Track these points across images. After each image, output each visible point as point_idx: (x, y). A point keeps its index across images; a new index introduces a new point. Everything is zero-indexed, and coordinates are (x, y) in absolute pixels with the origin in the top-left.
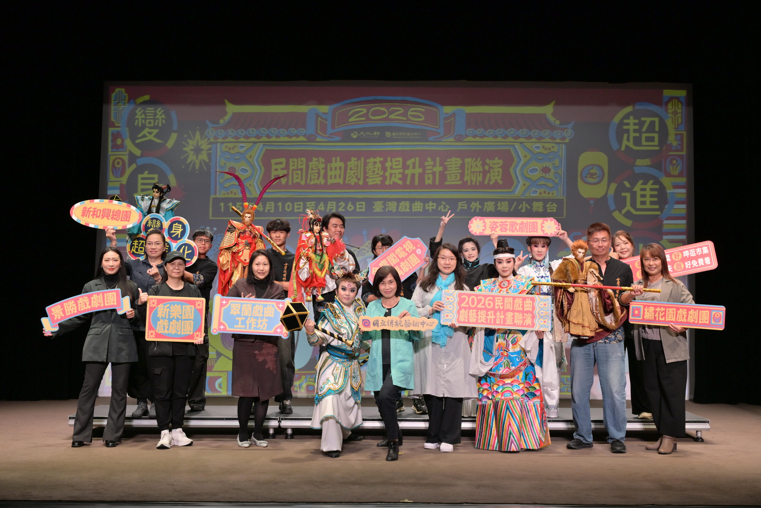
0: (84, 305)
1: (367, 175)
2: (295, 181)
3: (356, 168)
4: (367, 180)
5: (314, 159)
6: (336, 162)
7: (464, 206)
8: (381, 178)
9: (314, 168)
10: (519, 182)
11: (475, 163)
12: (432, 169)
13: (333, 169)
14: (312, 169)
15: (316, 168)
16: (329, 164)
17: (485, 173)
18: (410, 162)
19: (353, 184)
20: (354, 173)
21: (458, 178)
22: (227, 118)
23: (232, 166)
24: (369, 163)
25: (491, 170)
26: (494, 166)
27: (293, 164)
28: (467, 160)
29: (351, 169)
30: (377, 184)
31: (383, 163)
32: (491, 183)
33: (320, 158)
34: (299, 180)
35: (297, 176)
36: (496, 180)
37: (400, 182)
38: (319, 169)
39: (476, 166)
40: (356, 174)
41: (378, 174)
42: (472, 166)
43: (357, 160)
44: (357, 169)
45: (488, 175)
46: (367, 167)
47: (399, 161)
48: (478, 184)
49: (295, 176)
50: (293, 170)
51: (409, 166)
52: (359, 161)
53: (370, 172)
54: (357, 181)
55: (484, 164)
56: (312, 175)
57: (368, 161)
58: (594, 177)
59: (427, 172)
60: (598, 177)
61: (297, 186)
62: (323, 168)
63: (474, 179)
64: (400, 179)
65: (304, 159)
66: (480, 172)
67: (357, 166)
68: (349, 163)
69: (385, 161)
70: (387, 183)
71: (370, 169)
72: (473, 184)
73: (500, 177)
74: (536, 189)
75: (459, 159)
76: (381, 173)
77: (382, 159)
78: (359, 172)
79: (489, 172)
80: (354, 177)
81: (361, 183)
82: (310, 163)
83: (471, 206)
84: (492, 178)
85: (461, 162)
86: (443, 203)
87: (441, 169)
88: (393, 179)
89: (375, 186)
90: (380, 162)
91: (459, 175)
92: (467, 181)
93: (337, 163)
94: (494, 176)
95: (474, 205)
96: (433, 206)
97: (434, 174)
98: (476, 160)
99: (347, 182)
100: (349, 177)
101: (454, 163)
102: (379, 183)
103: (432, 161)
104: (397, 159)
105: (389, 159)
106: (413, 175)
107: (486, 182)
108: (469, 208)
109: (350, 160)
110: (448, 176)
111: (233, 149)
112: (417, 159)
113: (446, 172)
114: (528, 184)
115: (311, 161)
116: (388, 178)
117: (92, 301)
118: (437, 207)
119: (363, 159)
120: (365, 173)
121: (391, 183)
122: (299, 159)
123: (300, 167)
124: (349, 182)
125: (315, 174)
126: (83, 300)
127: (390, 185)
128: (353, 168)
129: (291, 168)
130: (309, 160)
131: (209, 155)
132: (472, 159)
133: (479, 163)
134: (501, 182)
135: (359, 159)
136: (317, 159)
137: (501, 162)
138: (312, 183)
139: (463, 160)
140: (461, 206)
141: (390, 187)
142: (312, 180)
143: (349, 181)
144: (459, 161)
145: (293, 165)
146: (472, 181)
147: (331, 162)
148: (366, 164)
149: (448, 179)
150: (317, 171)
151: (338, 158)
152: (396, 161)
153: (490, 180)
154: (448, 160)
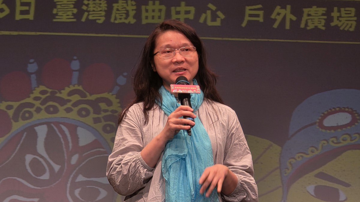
7: (258, 16)
83: (273, 16)
86: (210, 6)
95: (279, 14)
96: (187, 12)
108: (269, 21)
118: (198, 15)
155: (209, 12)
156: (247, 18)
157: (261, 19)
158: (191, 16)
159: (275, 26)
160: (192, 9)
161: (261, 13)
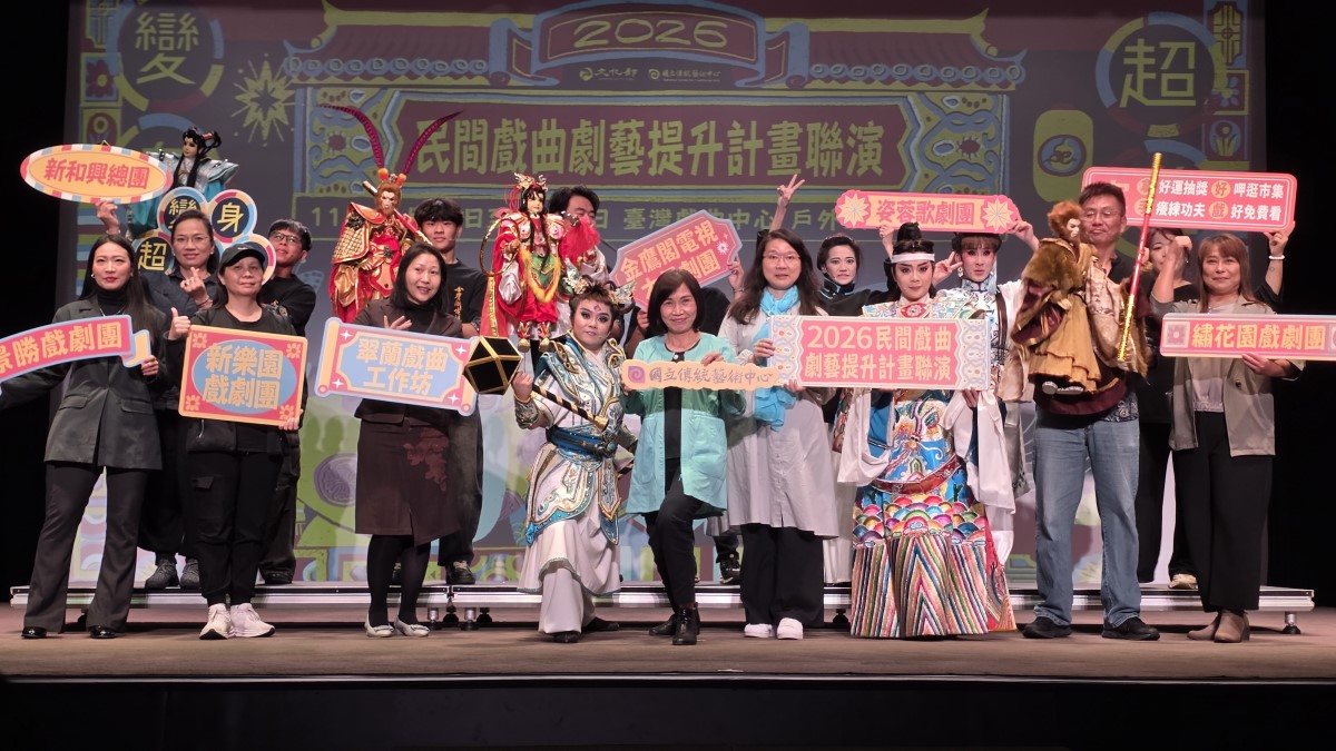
0: (55, 348)
1: (612, 156)
2: (466, 166)
3: (589, 141)
4: (612, 166)
5: (505, 122)
6: (549, 128)
7: (806, 219)
8: (640, 163)
9: (505, 141)
10: (916, 171)
11: (829, 132)
12: (742, 145)
13: (544, 143)
14: (501, 143)
15: (510, 140)
16: (534, 133)
17: (847, 153)
18: (697, 131)
19: (583, 173)
20: (586, 152)
21: (794, 164)
22: (327, 36)
23: (337, 133)
24: (615, 131)
25: (861, 146)
26: (865, 138)
27: (462, 131)
28: (811, 127)
29: (579, 143)
30: (632, 174)
31: (644, 132)
32: (860, 172)
33: (517, 120)
34: (473, 165)
35: (470, 156)
36: (870, 167)
37: (679, 171)
38: (514, 143)
39: (831, 137)
40: (590, 154)
41: (633, 153)
42: (821, 139)
43: (593, 126)
44: (592, 144)
45: (854, 156)
46: (611, 140)
47: (676, 128)
48: (833, 174)
49: (466, 156)
50: (462, 144)
51: (696, 137)
52: (596, 128)
53: (618, 149)
54: (591, 167)
55: (845, 135)
56: (501, 154)
57: (613, 127)
58: (1066, 160)
59: (732, 150)
60: (1073, 160)
61: (471, 176)
62: (523, 141)
63: (825, 164)
64: (677, 164)
65: (483, 122)
66: (838, 150)
67: (592, 137)
68: (575, 131)
69: (649, 127)
70: (652, 171)
71: (617, 144)
72: (824, 174)
73: (878, 161)
74: (949, 185)
75: (795, 125)
76: (641, 152)
77: (641, 124)
78: (596, 149)
79: (856, 150)
80: (586, 159)
81: (600, 171)
82: (497, 131)
83: (820, 219)
84: (862, 162)
85: (801, 130)
86: (763, 211)
87: (760, 144)
88: (665, 164)
89: (628, 179)
90: (639, 130)
91: (795, 157)
92: (812, 169)
93: (551, 131)
94: (865, 159)
95: (825, 217)
96: (743, 218)
97: (746, 154)
98: (830, 127)
99: (571, 169)
100: (576, 159)
101: (786, 132)
102: (636, 172)
103: (741, 128)
104: (672, 124)
105: (656, 123)
106: (704, 157)
107: (850, 171)
108: (816, 223)
109: (578, 126)
110: (774, 157)
111: (338, 98)
112: (713, 123)
113: (770, 151)
114: (933, 174)
115: (500, 126)
116: (655, 162)
117: (72, 339)
118: (752, 220)
119: (603, 122)
120: (608, 151)
121: (660, 172)
122: (474, 121)
123: (475, 138)
124: (576, 170)
125: (506, 153)
126: (53, 336)
127: (657, 175)
128: (584, 142)
129: (458, 139)
130: (494, 124)
131: (290, 111)
132: (822, 126)
133: (836, 132)
134: (879, 171)
135: (595, 123)
136: (510, 123)
137: (880, 130)
138: (501, 170)
139: (803, 126)
140: (799, 219)
141: (658, 180)
142: (502, 164)
143: (575, 167)
144: (797, 129)
145: (462, 135)
146: (821, 169)
147: (539, 128)
148: (609, 134)
149: (775, 165)
150: (511, 147)
151: (554, 121)
152: (669, 129)
153: (857, 166)
154: (774, 126)
155: (762, 217)
156: (796, 222)
157: (809, 222)
158: (746, 222)
159: (822, 228)
160: (747, 215)
161: (809, 217)
